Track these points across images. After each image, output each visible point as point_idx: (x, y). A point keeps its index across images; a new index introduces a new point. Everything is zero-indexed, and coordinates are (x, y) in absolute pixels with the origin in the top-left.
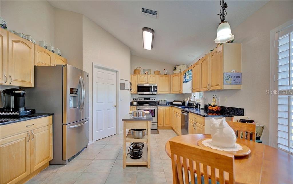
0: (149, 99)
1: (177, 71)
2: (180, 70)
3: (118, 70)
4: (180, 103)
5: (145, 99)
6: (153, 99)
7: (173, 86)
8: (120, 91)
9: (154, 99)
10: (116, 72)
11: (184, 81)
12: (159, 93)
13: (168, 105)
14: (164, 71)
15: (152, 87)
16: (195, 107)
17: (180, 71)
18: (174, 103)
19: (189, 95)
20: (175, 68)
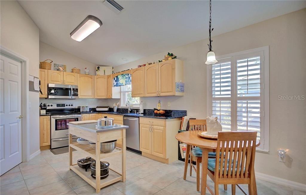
0: (63, 105)
1: (100, 73)
2: (104, 71)
3: (25, 60)
4: (107, 109)
5: (58, 105)
6: (69, 105)
7: (97, 89)
8: (28, 92)
9: (72, 105)
10: (21, 62)
11: (115, 84)
12: (80, 97)
13: (92, 111)
14: (86, 70)
15: (72, 89)
16: (129, 112)
17: (105, 73)
18: (98, 109)
19: (118, 100)
20: (98, 68)
